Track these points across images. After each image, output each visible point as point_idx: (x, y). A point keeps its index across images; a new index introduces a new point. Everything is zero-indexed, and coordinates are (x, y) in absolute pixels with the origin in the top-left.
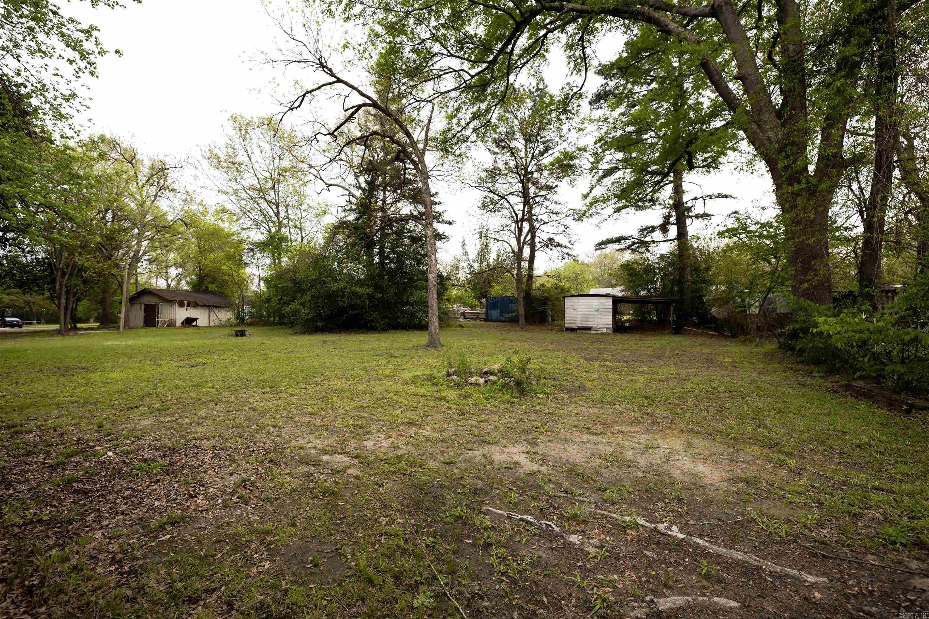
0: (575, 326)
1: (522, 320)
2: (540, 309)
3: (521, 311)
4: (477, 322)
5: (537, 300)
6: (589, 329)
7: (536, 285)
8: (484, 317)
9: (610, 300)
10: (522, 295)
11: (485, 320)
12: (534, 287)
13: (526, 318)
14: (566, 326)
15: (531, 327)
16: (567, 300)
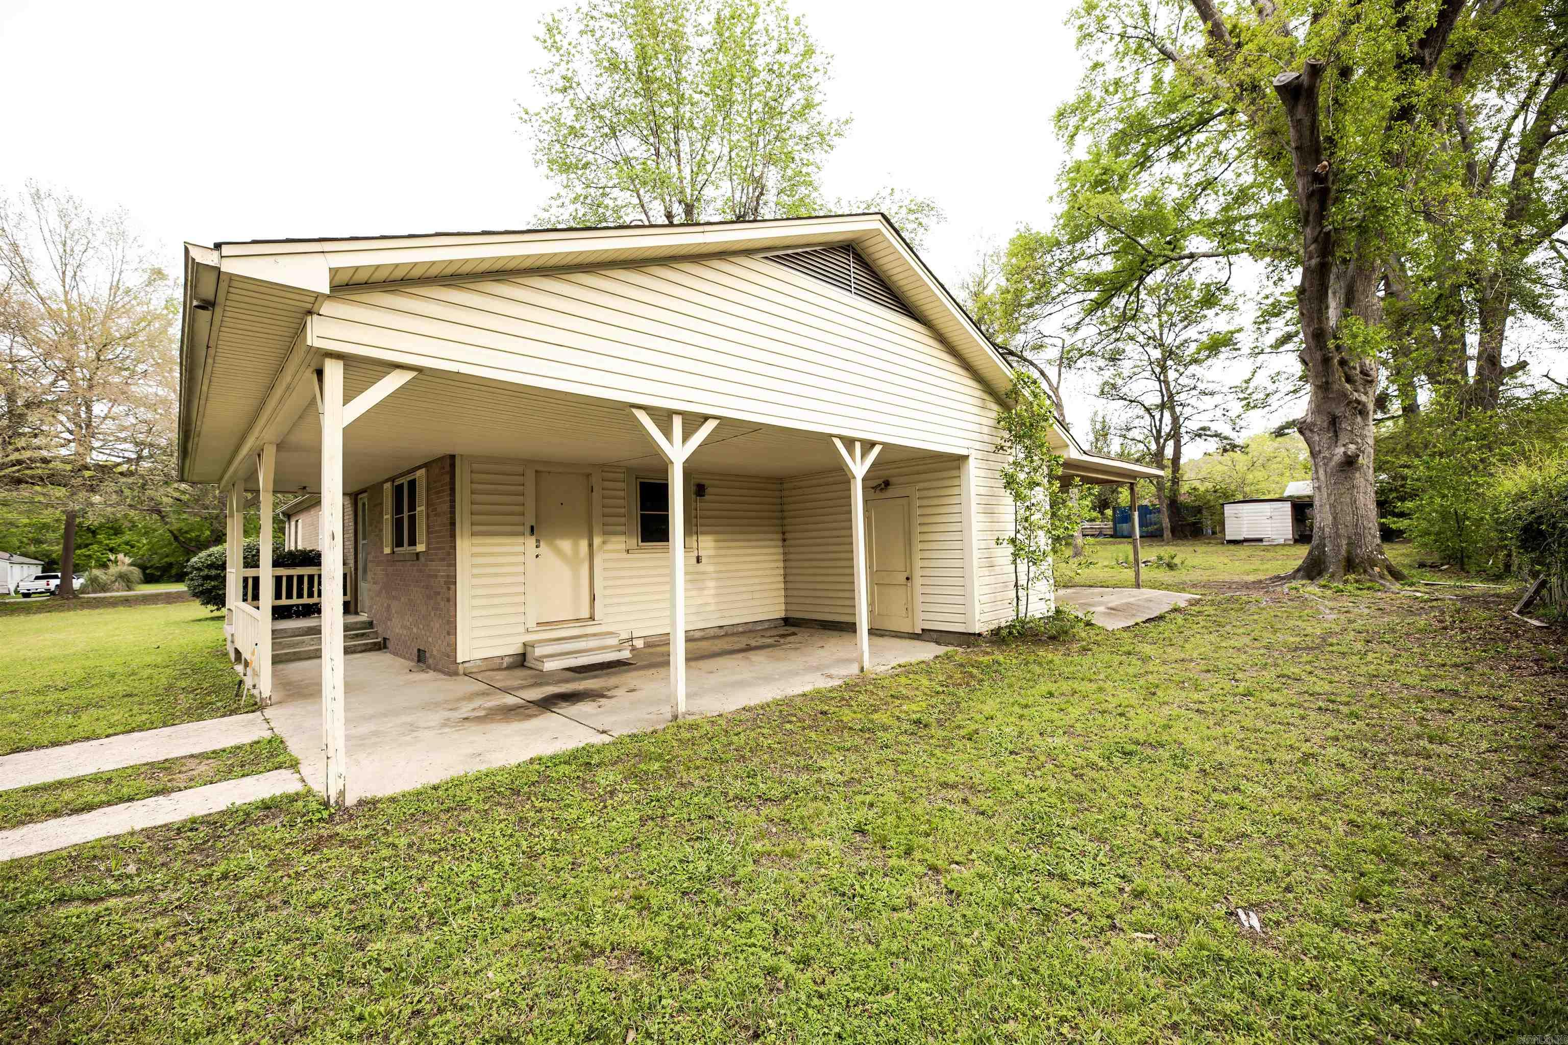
0: (1241, 538)
1: (1167, 534)
2: (1192, 519)
3: (1166, 523)
4: (1100, 539)
5: (1187, 507)
6: (1261, 540)
7: (1184, 488)
8: (1110, 532)
9: (1288, 506)
10: (1167, 501)
11: (1112, 536)
12: (1182, 491)
13: (1173, 531)
14: (1227, 538)
15: (1180, 542)
16: (1227, 507)
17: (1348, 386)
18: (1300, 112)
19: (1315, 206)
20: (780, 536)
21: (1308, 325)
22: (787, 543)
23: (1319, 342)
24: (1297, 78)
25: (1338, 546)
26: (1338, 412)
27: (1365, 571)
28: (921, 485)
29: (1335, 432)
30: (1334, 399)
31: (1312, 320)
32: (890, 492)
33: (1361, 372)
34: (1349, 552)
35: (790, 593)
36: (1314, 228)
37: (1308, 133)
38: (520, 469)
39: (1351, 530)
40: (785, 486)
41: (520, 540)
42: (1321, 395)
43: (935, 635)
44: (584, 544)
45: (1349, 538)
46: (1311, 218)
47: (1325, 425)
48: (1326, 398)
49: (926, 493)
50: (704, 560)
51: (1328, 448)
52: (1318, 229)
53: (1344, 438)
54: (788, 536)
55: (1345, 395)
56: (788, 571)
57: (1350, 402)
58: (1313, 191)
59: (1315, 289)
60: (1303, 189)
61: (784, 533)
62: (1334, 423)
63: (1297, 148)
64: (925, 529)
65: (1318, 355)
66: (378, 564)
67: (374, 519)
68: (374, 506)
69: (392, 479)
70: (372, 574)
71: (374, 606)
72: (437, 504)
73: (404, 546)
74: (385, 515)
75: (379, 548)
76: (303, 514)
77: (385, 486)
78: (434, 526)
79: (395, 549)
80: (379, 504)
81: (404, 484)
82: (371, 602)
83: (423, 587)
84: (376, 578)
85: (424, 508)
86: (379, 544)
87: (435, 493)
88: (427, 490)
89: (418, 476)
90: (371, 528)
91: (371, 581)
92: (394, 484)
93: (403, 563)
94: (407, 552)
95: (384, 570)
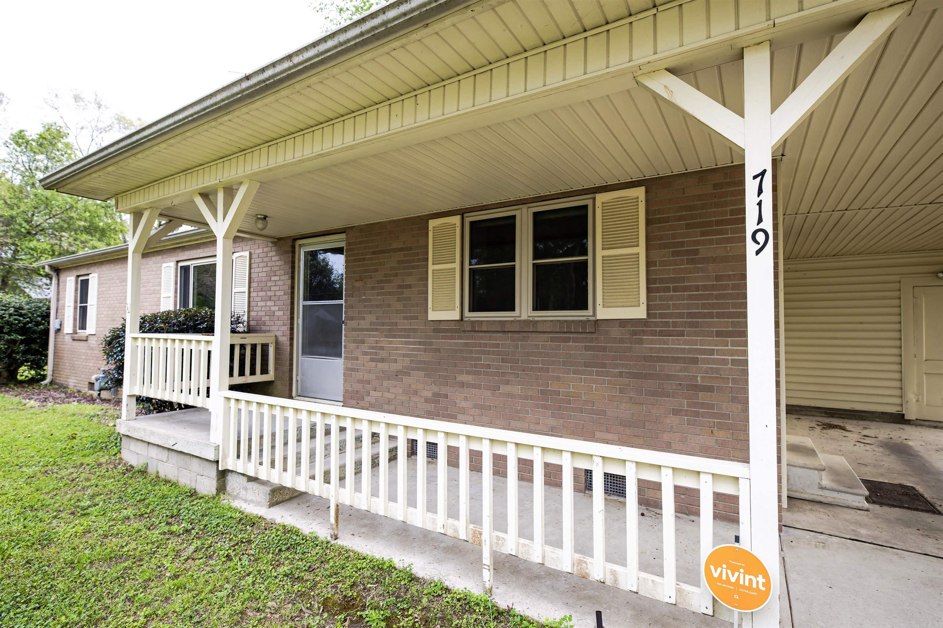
66: (391, 334)
67: (376, 271)
68: (374, 253)
69: (462, 211)
70: (364, 348)
71: (372, 393)
72: (697, 243)
73: (514, 310)
74: (433, 264)
75: (398, 312)
76: (103, 266)
77: (433, 223)
78: (683, 280)
79: (467, 314)
80: (401, 250)
81: (514, 217)
82: (358, 387)
83: (621, 374)
84: (383, 354)
85: (641, 250)
86: (398, 306)
87: (688, 226)
88: (648, 222)
89: (604, 201)
90: (359, 284)
91: (360, 357)
92: (467, 221)
93: (516, 336)
94: (531, 319)
95: (420, 343)
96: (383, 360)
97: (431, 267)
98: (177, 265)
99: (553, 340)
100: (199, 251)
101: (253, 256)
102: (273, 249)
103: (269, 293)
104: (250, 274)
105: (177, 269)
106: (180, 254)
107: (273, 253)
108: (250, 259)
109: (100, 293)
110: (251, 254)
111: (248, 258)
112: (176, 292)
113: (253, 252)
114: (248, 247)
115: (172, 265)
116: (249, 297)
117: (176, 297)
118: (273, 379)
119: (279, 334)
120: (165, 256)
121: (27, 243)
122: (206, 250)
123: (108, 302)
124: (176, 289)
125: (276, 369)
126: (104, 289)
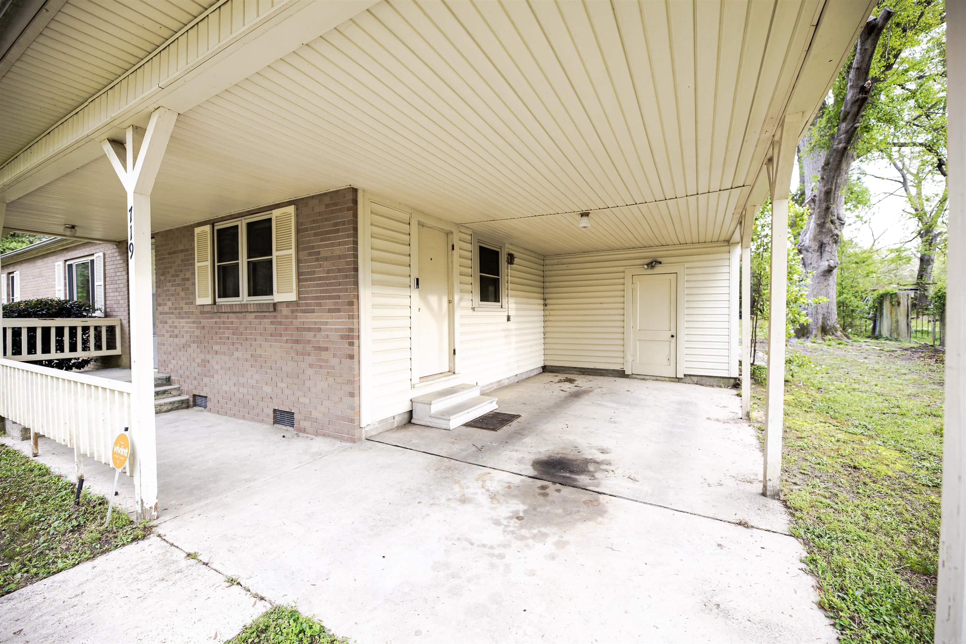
17: (832, 226)
18: (868, 46)
19: (855, 109)
20: (542, 302)
21: (824, 186)
22: (549, 307)
23: (827, 197)
24: (875, 19)
25: (817, 319)
26: (825, 241)
27: (833, 334)
28: (687, 265)
29: (821, 252)
30: (825, 233)
31: (828, 182)
32: (659, 269)
33: (838, 218)
34: (823, 323)
35: (547, 346)
36: (848, 124)
37: (867, 59)
38: (406, 217)
39: (825, 310)
40: (547, 262)
41: (407, 292)
42: (818, 230)
43: (695, 379)
44: (445, 300)
45: (824, 315)
46: (849, 117)
47: (816, 248)
48: (820, 232)
49: (692, 271)
50: (512, 319)
51: (817, 262)
52: (851, 125)
53: (826, 256)
54: (548, 302)
55: (831, 231)
56: (548, 329)
57: (833, 235)
58: (858, 99)
59: (835, 163)
60: (852, 97)
61: (545, 299)
62: (822, 247)
63: (858, 68)
64: (690, 298)
65: (824, 205)
66: (180, 316)
67: (171, 267)
68: (169, 254)
69: (212, 222)
70: (167, 327)
71: (172, 361)
72: (319, 247)
73: (239, 296)
74: (198, 262)
75: (183, 299)
76: (23, 265)
77: (197, 230)
78: (314, 273)
79: (218, 300)
80: (182, 251)
81: (237, 226)
82: (165, 357)
83: (287, 341)
84: (176, 332)
85: (293, 252)
86: (182, 294)
87: (316, 235)
88: (298, 231)
89: (277, 215)
90: (162, 278)
91: (165, 334)
92: (216, 228)
93: (240, 315)
94: (248, 302)
95: (194, 323)
96: (176, 336)
97: (197, 265)
98: (65, 263)
99: (256, 317)
100: (77, 252)
101: (107, 256)
102: (117, 250)
103: (116, 286)
104: (105, 270)
105: (65, 267)
106: (66, 254)
107: (117, 254)
108: (104, 258)
109: (22, 288)
110: (104, 254)
111: (102, 258)
112: (65, 286)
113: (105, 252)
114: (102, 249)
115: (61, 263)
116: (105, 289)
117: (65, 290)
118: (120, 354)
119: (122, 318)
120: (57, 256)
121: (8, 244)
122: (81, 251)
123: (26, 295)
124: (65, 284)
125: (122, 346)
126: (24, 284)
